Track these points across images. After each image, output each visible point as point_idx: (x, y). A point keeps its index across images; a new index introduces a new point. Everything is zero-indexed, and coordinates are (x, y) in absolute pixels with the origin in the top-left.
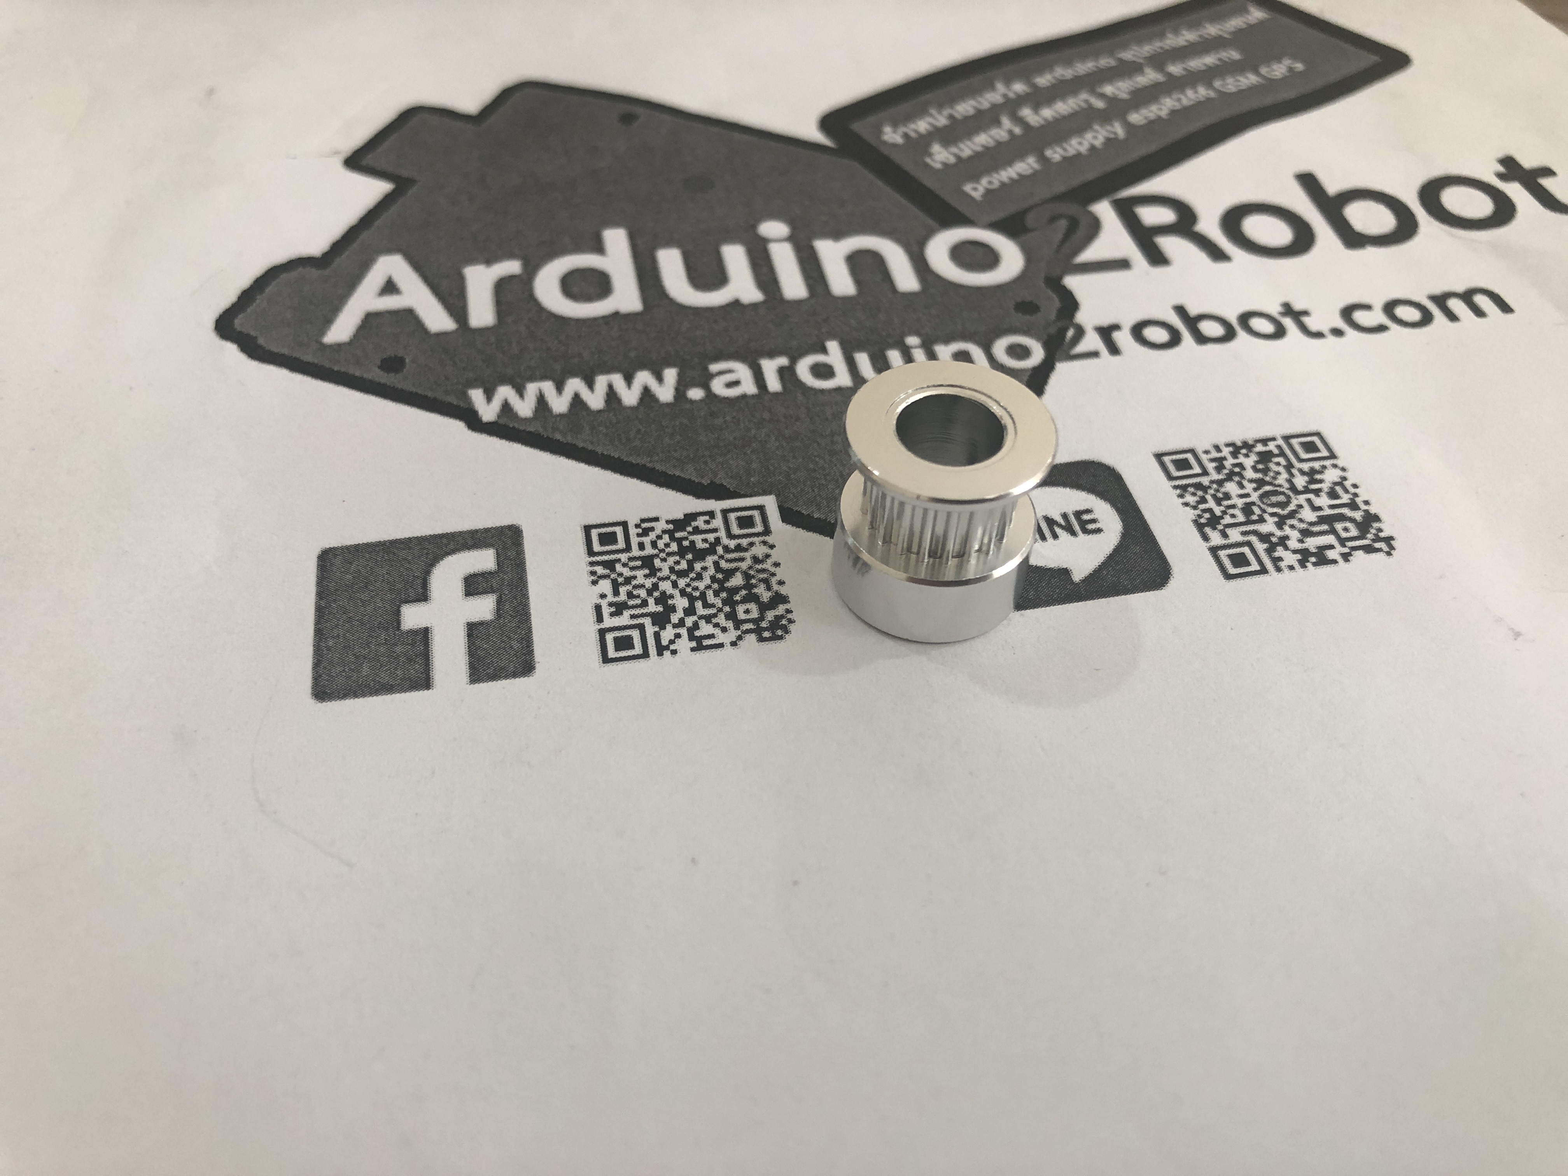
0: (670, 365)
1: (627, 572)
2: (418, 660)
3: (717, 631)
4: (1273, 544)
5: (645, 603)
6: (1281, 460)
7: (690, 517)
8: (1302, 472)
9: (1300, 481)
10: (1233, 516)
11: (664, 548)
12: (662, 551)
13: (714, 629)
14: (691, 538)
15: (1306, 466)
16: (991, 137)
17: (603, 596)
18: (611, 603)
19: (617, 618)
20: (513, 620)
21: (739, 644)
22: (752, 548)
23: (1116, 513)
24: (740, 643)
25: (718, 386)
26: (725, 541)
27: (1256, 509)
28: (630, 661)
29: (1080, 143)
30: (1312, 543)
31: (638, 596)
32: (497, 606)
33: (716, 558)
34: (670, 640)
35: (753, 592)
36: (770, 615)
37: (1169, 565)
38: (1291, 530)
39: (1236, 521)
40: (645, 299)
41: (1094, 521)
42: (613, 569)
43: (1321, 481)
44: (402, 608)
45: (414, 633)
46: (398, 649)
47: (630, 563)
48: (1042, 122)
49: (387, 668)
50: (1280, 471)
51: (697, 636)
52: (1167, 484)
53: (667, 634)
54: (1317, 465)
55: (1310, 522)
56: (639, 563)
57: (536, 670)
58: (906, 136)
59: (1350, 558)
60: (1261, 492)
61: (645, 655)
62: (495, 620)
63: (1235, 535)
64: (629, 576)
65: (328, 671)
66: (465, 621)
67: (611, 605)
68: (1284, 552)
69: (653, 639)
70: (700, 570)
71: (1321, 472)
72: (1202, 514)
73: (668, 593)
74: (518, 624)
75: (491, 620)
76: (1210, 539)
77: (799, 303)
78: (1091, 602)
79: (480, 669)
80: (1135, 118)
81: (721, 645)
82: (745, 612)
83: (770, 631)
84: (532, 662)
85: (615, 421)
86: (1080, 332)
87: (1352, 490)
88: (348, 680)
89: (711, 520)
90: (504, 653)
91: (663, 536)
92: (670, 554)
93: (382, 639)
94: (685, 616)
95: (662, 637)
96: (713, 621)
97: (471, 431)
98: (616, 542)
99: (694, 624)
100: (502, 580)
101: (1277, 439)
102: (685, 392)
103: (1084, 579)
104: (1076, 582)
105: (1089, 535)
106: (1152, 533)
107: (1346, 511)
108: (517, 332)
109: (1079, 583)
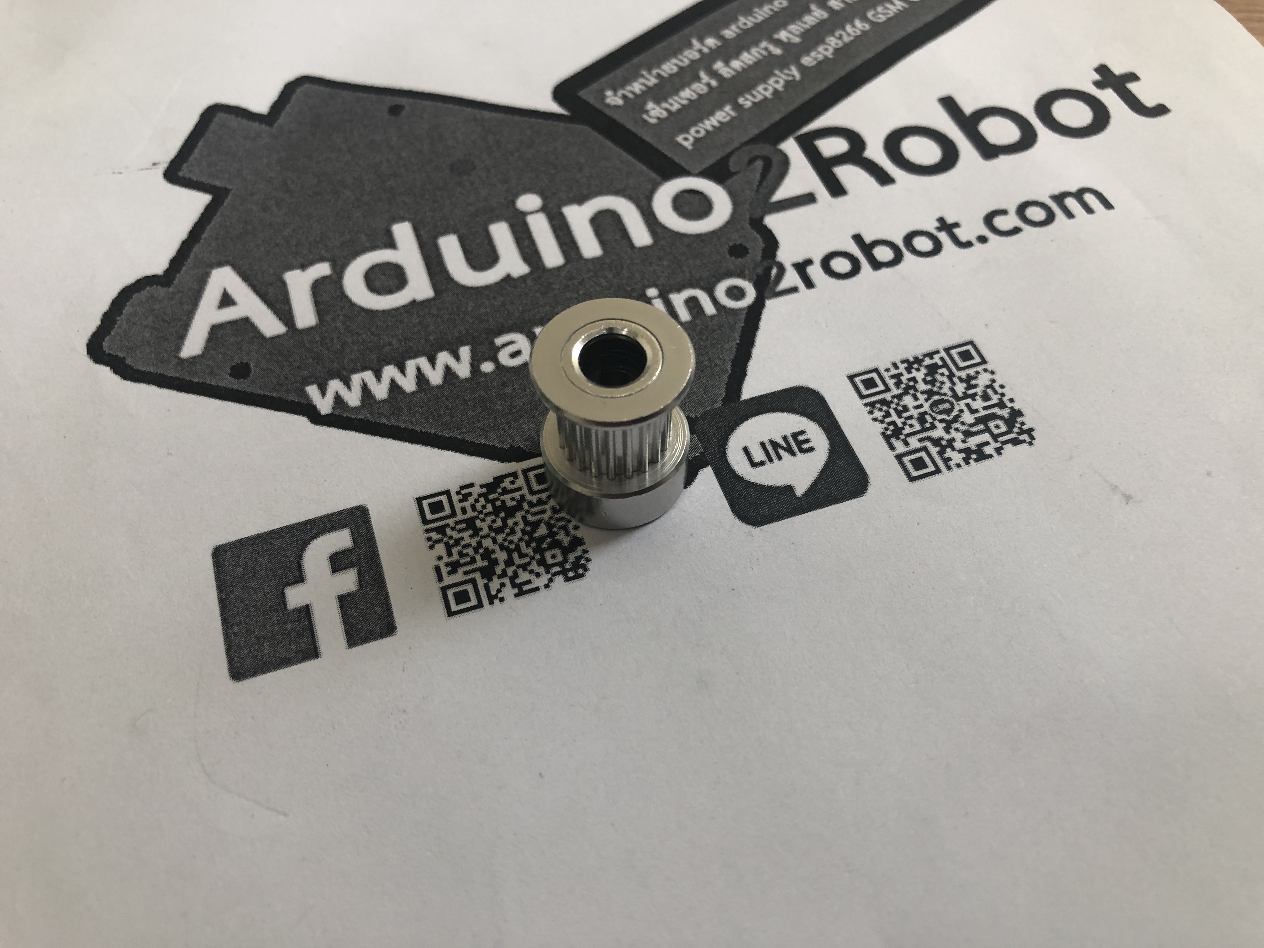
0: (463, 344)
1: (455, 535)
2: (306, 634)
3: (532, 577)
4: (944, 446)
5: (473, 560)
6: (944, 371)
7: (499, 480)
8: (961, 380)
9: (960, 388)
10: (911, 426)
11: (482, 510)
12: (481, 512)
13: (530, 575)
14: (502, 498)
15: (963, 374)
16: (694, 91)
17: (440, 558)
18: (447, 563)
19: (454, 575)
20: (373, 588)
21: (551, 586)
22: (550, 501)
23: (823, 432)
24: (552, 584)
25: (504, 358)
26: (529, 497)
27: (928, 417)
28: (469, 612)
29: (766, 89)
30: (973, 442)
31: (467, 555)
32: (358, 578)
33: (523, 513)
34: (498, 589)
35: (556, 539)
36: (571, 557)
37: (867, 474)
38: (956, 433)
39: (915, 430)
40: (434, 286)
41: (807, 441)
42: (444, 534)
43: (976, 386)
44: (285, 590)
45: (298, 610)
46: (289, 626)
47: (457, 527)
48: (733, 73)
49: (282, 644)
50: (944, 381)
51: (517, 583)
52: (860, 403)
53: (494, 585)
54: (971, 372)
55: (970, 423)
56: (463, 526)
57: (398, 630)
58: (624, 97)
59: (1002, 451)
60: (930, 402)
61: (480, 605)
62: (359, 590)
63: (914, 443)
64: (457, 538)
65: (238, 654)
66: (336, 595)
67: (447, 565)
68: (952, 452)
69: (484, 590)
70: (512, 525)
71: (975, 378)
72: (888, 427)
73: (490, 549)
74: (377, 591)
75: (356, 591)
76: (896, 448)
77: (558, 269)
78: (812, 513)
79: (354, 634)
80: (807, 61)
81: (537, 589)
82: (552, 557)
83: (574, 571)
84: (393, 623)
85: (426, 400)
86: (782, 270)
87: (1000, 391)
88: (254, 659)
89: (515, 481)
90: (371, 618)
91: (480, 499)
92: (487, 515)
93: (275, 620)
94: (506, 567)
95: (491, 588)
96: (528, 569)
97: (313, 424)
98: (444, 509)
99: (514, 574)
100: (359, 555)
101: (940, 352)
102: (479, 367)
103: (804, 493)
104: (799, 497)
105: (805, 454)
106: (852, 447)
107: (996, 410)
108: (336, 328)
109: (802, 497)
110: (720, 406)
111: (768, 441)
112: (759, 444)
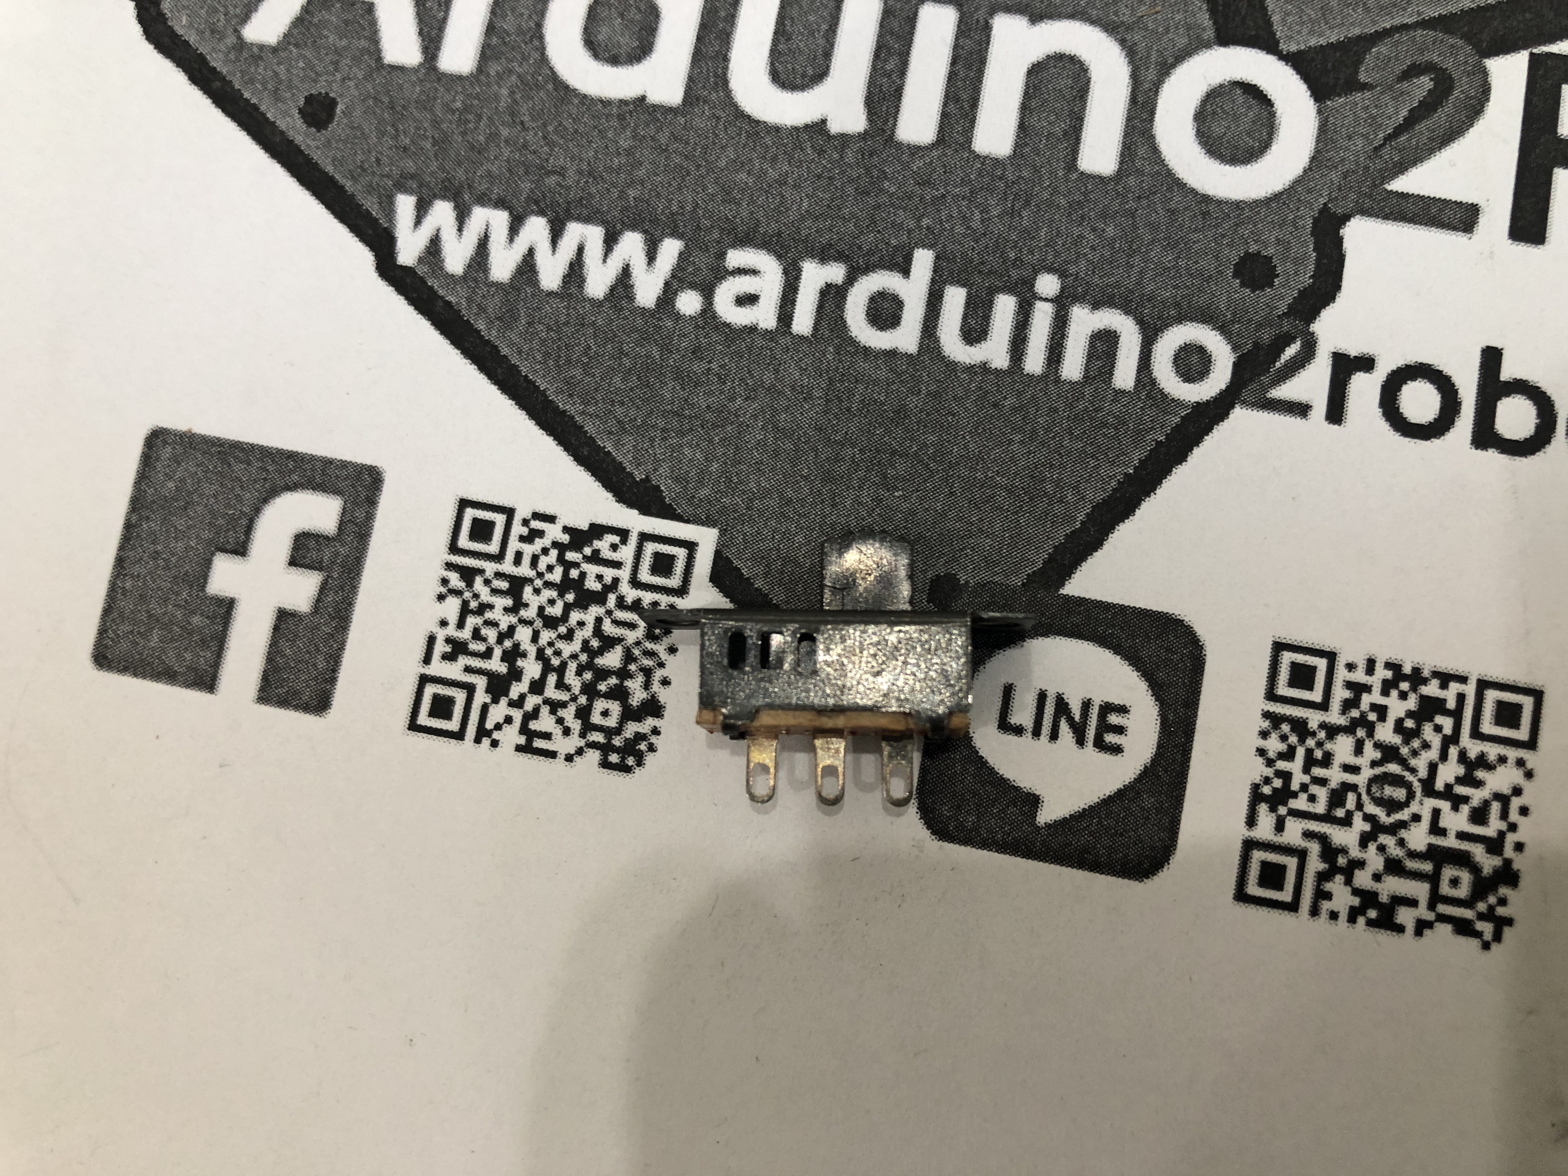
0: (675, 234)
1: (485, 595)
2: (210, 646)
3: (557, 731)
4: (1337, 867)
5: (487, 654)
6: (1447, 723)
7: (597, 531)
8: (1463, 757)
11: (544, 572)
12: (540, 575)
13: (555, 725)
14: (586, 567)
17: (444, 623)
18: (449, 637)
19: (448, 664)
20: (329, 623)
21: (576, 760)
23: (1158, 729)
24: (578, 758)
25: (724, 298)
26: (625, 587)
28: (440, 738)
30: (1390, 887)
31: (484, 640)
32: (318, 594)
33: (602, 611)
34: (498, 723)
35: (625, 685)
36: (632, 728)
37: (1175, 845)
38: (1377, 854)
39: (1311, 810)
40: (692, 81)
41: (1120, 729)
42: (470, 584)
44: (215, 557)
45: (218, 601)
46: (196, 621)
47: (494, 582)
49: (177, 644)
50: (1432, 744)
51: (530, 729)
52: (1258, 706)
53: (497, 713)
54: (1493, 751)
55: (1412, 849)
56: (504, 585)
57: (330, 710)
59: (1426, 933)
60: (1378, 770)
61: (460, 736)
62: (311, 614)
63: (1293, 832)
64: (485, 602)
65: (115, 625)
66: (277, 605)
67: (448, 640)
68: (1342, 886)
69: (479, 713)
70: (575, 623)
72: (1273, 778)
73: (522, 648)
74: (335, 630)
75: (306, 613)
76: (1257, 825)
79: (273, 685)
81: (552, 755)
82: (602, 713)
83: (621, 755)
84: (330, 696)
89: (621, 546)
90: (306, 670)
91: (552, 550)
92: (548, 585)
94: (529, 692)
95: (489, 715)
96: (558, 714)
97: (377, 274)
98: (490, 539)
99: (534, 709)
100: (337, 554)
101: (1469, 681)
102: (675, 294)
103: (1051, 823)
104: (1039, 825)
105: (1100, 751)
106: (1185, 783)
107: (1478, 851)
108: (497, 98)
109: (1043, 828)
110: (1019, 584)
111: (1054, 696)
112: (1037, 693)
